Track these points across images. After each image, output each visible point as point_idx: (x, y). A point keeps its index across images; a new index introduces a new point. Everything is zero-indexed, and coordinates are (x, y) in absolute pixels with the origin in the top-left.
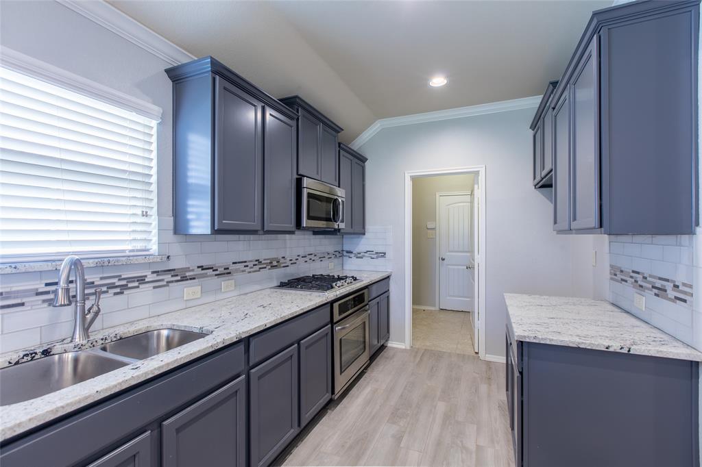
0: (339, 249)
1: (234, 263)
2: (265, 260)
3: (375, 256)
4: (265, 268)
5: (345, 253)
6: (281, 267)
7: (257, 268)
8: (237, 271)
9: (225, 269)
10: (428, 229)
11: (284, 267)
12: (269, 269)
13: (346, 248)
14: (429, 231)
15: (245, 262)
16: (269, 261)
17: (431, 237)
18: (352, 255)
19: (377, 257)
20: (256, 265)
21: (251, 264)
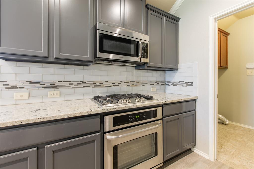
0: (162, 79)
1: (59, 81)
2: (88, 81)
3: (185, 85)
4: (90, 86)
5: (166, 83)
6: (103, 87)
7: (82, 86)
8: (62, 86)
9: (51, 84)
10: (246, 68)
11: (106, 87)
12: (92, 87)
13: (167, 79)
14: (248, 70)
15: (71, 81)
16: (93, 82)
17: (250, 74)
18: (170, 84)
19: (186, 86)
20: (80, 84)
21: (76, 83)
